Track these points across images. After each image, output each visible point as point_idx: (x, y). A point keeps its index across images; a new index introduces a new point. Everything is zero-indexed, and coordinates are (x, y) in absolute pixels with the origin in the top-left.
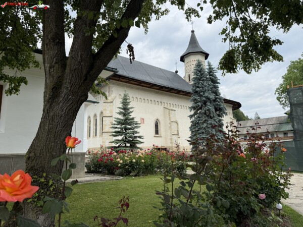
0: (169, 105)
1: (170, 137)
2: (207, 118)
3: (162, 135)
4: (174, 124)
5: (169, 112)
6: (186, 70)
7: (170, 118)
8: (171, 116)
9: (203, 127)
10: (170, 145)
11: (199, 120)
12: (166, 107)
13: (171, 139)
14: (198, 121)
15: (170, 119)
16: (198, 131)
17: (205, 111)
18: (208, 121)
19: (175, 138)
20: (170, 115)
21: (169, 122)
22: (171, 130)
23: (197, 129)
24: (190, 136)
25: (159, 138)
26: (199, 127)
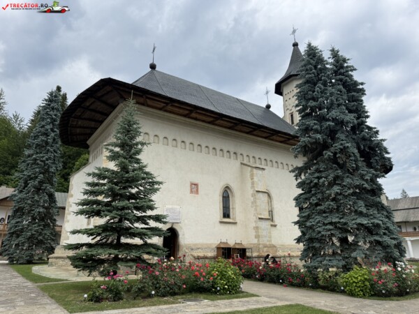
0: (251, 159)
1: (254, 225)
2: (339, 172)
3: (237, 221)
4: (264, 198)
5: (251, 171)
6: (285, 106)
7: (253, 183)
8: (256, 179)
9: (330, 195)
10: (255, 241)
11: (319, 178)
12: (245, 162)
13: (257, 228)
14: (316, 181)
15: (253, 187)
16: (317, 205)
17: (335, 154)
18: (342, 180)
19: (265, 225)
20: (252, 179)
21: (251, 191)
22: (256, 210)
23: (314, 200)
24: (297, 219)
25: (230, 226)
26: (319, 196)
